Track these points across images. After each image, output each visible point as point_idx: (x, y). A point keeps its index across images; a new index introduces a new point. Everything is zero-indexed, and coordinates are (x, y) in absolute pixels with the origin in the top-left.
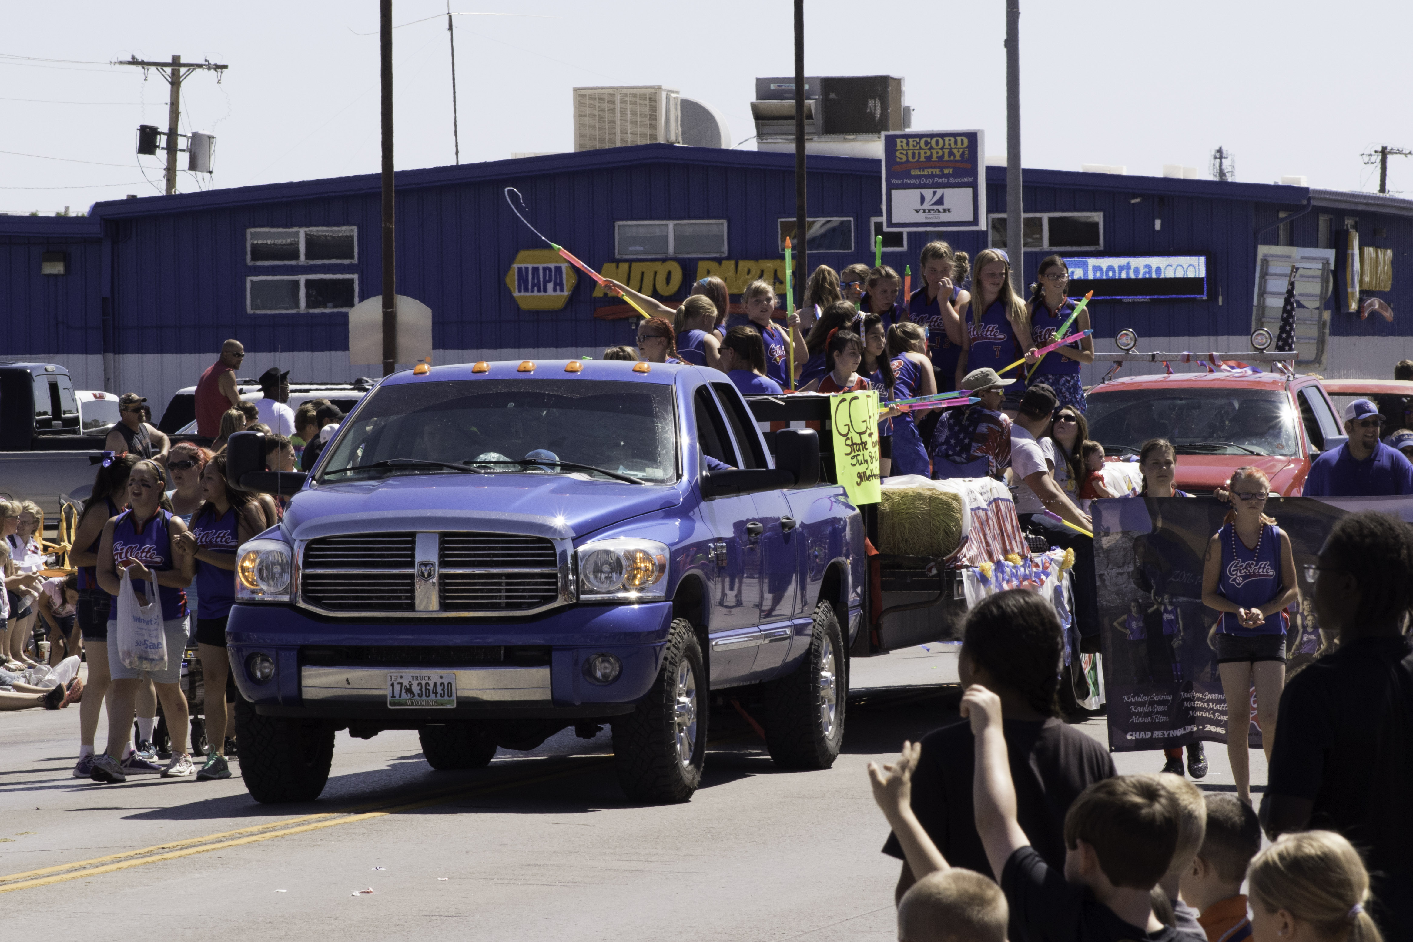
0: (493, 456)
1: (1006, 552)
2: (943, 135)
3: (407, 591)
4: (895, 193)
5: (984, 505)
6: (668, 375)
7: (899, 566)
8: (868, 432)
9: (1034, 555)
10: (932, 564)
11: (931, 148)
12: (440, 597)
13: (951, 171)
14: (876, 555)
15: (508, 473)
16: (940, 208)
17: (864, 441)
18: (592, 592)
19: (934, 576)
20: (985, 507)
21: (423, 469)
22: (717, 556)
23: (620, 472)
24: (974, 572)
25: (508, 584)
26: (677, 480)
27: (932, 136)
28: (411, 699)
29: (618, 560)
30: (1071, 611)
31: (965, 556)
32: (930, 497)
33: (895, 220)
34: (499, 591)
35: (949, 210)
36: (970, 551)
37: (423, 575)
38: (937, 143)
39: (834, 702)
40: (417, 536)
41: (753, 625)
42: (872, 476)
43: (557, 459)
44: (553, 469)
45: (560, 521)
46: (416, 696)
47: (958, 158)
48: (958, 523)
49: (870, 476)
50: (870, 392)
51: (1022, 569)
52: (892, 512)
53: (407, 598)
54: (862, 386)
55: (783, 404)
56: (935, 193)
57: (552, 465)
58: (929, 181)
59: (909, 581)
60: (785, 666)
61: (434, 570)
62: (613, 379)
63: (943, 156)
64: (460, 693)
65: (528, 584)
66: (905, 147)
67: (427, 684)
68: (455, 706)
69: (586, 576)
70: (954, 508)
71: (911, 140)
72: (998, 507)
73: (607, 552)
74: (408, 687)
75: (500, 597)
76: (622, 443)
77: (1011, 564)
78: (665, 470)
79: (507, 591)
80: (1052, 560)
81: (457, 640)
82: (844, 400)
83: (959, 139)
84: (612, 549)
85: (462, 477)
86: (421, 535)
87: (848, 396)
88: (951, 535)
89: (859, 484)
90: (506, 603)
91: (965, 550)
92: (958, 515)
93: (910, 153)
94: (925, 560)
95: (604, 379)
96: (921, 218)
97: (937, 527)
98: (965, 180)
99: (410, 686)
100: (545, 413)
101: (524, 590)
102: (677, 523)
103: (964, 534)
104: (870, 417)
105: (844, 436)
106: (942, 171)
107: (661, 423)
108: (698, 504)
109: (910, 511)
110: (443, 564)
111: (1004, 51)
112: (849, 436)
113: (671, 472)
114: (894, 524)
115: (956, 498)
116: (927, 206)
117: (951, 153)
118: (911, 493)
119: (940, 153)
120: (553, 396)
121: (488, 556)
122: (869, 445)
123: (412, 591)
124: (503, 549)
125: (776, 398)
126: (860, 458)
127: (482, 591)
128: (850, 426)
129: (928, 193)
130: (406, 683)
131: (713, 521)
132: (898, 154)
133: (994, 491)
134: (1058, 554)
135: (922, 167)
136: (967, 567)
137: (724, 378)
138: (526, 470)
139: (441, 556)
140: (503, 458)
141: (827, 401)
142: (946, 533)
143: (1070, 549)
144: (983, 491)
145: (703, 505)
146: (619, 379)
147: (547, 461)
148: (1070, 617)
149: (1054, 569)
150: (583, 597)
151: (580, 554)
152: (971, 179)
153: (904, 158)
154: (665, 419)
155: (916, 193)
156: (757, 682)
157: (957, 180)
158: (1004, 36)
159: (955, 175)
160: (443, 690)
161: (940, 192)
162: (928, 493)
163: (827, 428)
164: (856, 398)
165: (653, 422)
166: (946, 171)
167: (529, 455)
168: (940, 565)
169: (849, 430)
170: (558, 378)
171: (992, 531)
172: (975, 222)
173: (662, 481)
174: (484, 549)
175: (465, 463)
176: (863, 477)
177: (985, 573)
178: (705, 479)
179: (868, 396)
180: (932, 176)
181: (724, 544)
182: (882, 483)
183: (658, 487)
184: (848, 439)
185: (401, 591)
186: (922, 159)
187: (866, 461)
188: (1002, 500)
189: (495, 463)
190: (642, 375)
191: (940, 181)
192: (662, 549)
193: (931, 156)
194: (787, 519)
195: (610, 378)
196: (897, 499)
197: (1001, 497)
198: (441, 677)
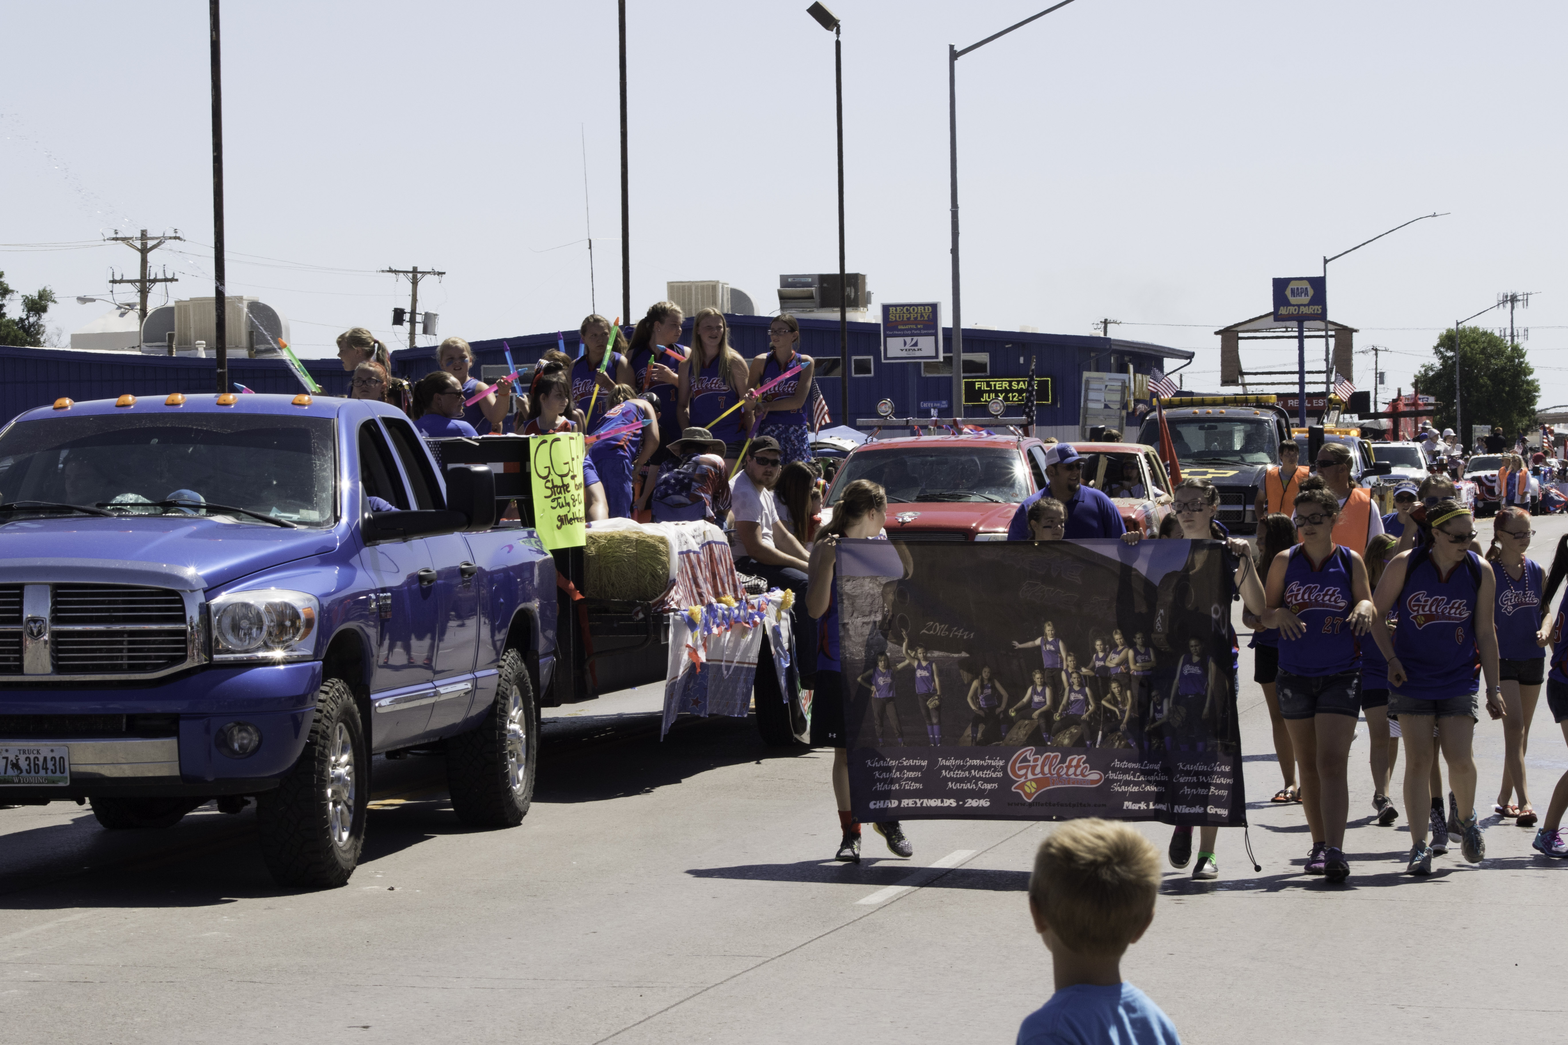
0: (131, 498)
1: (717, 595)
2: (917, 305)
3: (15, 652)
4: (888, 339)
5: (696, 548)
6: (331, 408)
7: (607, 611)
8: (571, 474)
9: (750, 597)
10: (639, 608)
11: (910, 313)
12: (53, 657)
13: (922, 326)
14: (581, 600)
15: (145, 516)
16: (916, 348)
17: (565, 483)
18: (228, 651)
19: (641, 620)
20: (698, 550)
21: (51, 512)
22: (379, 607)
23: (272, 515)
24: (682, 615)
25: (130, 643)
26: (335, 522)
27: (911, 305)
28: (18, 776)
29: (259, 615)
30: (790, 649)
31: (673, 600)
32: (637, 540)
33: (889, 355)
34: (121, 650)
35: (921, 349)
36: (677, 596)
37: (32, 633)
38: (914, 309)
39: (523, 756)
40: (26, 588)
41: (428, 681)
42: (574, 519)
43: (202, 500)
44: (197, 511)
45: (190, 572)
46: (24, 774)
47: (926, 318)
48: (665, 566)
49: (571, 519)
50: (574, 435)
51: (736, 612)
52: (598, 555)
53: (16, 659)
54: (565, 428)
55: (477, 444)
56: (912, 339)
57: (196, 507)
58: (909, 332)
59: (615, 625)
60: (467, 722)
61: (45, 628)
62: (269, 413)
63: (917, 317)
64: (74, 769)
65: (154, 642)
66: (894, 312)
67: (36, 758)
68: (68, 784)
69: (221, 633)
70: (660, 551)
71: (898, 308)
72: (711, 550)
73: (246, 606)
74: (15, 761)
75: (122, 658)
76: (275, 483)
77: (724, 606)
78: (322, 514)
79: (130, 650)
80: (769, 601)
81: (74, 707)
82: (544, 442)
83: (926, 307)
84: (252, 602)
85: (91, 521)
86: (31, 587)
87: (549, 438)
88: (658, 579)
89: (559, 528)
90: (129, 664)
91: (672, 593)
92: (665, 558)
93: (898, 315)
94: (632, 604)
95: (259, 412)
96: (904, 354)
97: (644, 571)
98: (930, 332)
99: (17, 760)
100: (191, 449)
101: (149, 650)
102: (336, 572)
103: (671, 578)
104: (573, 459)
105: (544, 478)
106: (916, 326)
107: (319, 460)
108: (358, 551)
109: (616, 554)
110: (56, 620)
111: (950, 256)
112: (550, 478)
113: (329, 514)
114: (600, 567)
115: (663, 541)
116: (907, 347)
117: (922, 316)
118: (617, 536)
119: (916, 316)
120: (201, 431)
121: (107, 610)
122: (572, 488)
123: (20, 652)
124: (124, 602)
125: (470, 439)
126: (561, 501)
127: (100, 650)
128: (551, 468)
129: (908, 339)
130: (12, 757)
131: (377, 569)
132: (890, 316)
133: (708, 534)
134: (778, 594)
135: (904, 324)
136: (674, 610)
137: (398, 413)
138: (166, 513)
139: (54, 611)
140: (142, 499)
141: (526, 442)
142: (653, 576)
143: (789, 590)
144: (696, 534)
145: (366, 551)
146: (276, 412)
147: (190, 503)
148: (789, 656)
149: (772, 610)
150: (216, 657)
151: (213, 608)
152: (933, 331)
153: (894, 319)
154: (324, 455)
155: (901, 340)
156: (437, 739)
157: (925, 332)
158: (950, 247)
159: (924, 329)
160: (54, 765)
161: (915, 339)
162: (635, 536)
163: (527, 471)
164: (558, 440)
165: (311, 459)
166: (919, 326)
167: (170, 497)
168: (647, 609)
169: (549, 472)
170: (209, 411)
171: (703, 575)
172: (937, 357)
173: (317, 524)
174: (103, 603)
175: (98, 505)
176: (563, 520)
177: (694, 617)
178: (367, 522)
179: (571, 438)
180: (911, 329)
181: (389, 594)
182: (588, 526)
183: (313, 531)
184: (548, 481)
185: (9, 652)
186: (905, 319)
187: (568, 504)
188: (716, 543)
189: (132, 505)
190: (302, 408)
191: (915, 332)
192: (309, 600)
193: (910, 317)
194: (468, 564)
195: (266, 412)
196: (603, 542)
197: (716, 540)
198: (52, 751)
